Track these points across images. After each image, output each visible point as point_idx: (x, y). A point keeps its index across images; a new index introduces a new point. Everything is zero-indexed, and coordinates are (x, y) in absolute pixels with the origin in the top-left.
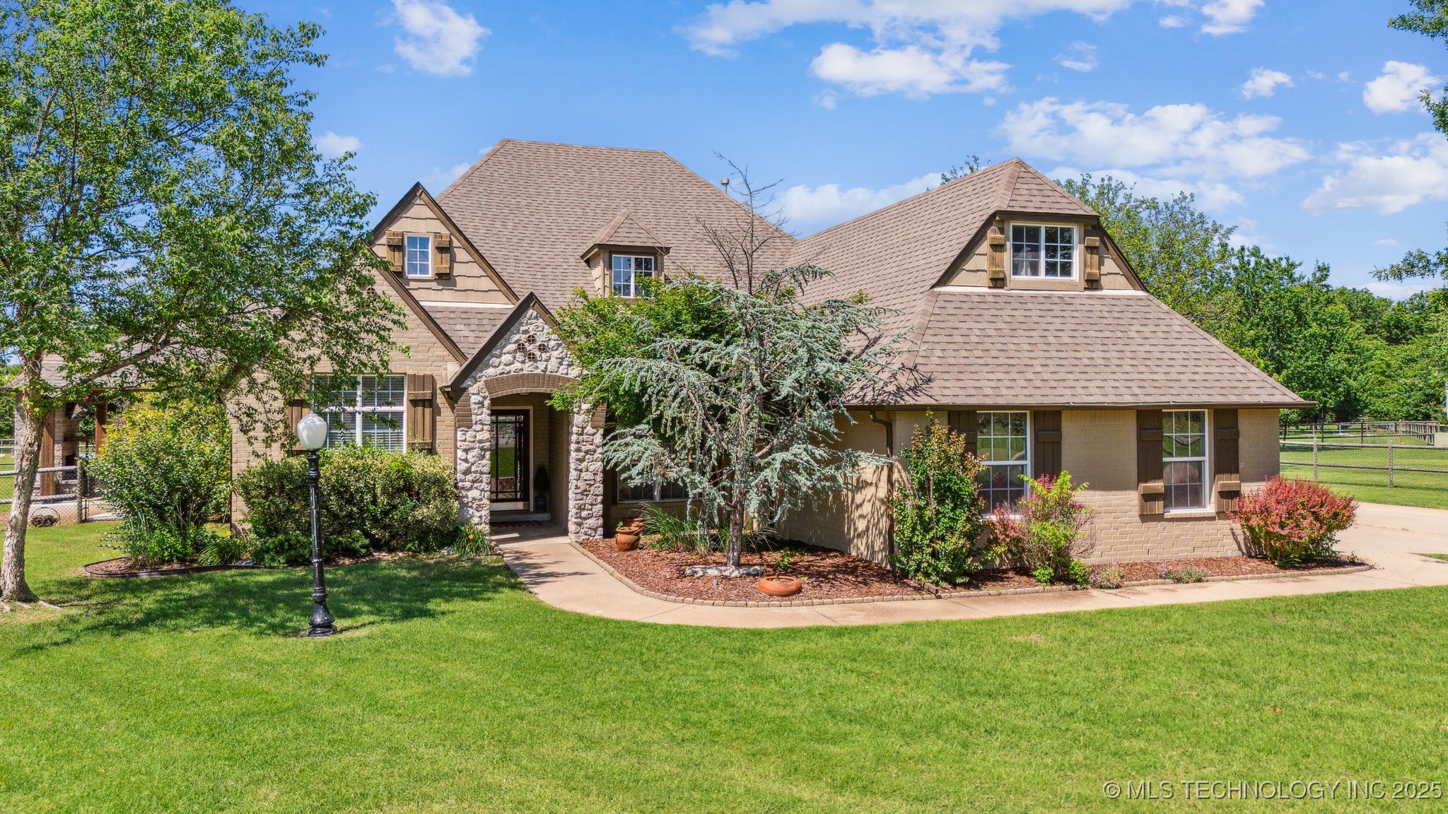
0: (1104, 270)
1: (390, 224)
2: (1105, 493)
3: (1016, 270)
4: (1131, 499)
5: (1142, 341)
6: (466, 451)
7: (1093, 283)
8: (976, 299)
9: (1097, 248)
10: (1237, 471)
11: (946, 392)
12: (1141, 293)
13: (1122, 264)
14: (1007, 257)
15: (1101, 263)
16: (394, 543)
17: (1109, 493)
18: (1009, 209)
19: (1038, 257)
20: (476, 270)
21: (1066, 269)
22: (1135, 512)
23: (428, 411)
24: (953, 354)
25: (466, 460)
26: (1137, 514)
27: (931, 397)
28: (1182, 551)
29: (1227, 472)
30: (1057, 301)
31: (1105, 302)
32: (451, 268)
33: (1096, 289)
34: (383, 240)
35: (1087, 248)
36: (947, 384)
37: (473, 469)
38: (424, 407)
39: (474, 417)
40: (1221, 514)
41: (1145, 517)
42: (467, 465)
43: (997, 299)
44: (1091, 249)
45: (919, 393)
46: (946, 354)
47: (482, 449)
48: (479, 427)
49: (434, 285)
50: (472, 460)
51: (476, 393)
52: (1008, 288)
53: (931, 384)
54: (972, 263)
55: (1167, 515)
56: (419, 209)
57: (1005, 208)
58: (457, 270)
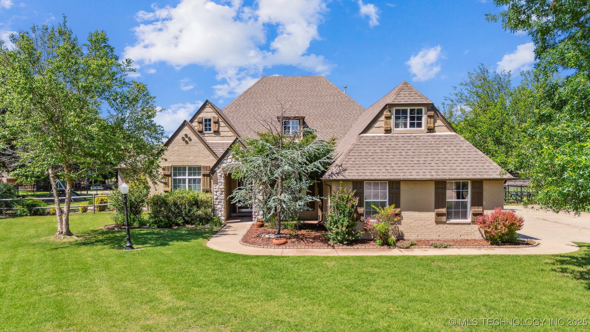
0: (436, 124)
1: (198, 115)
2: (420, 213)
3: (397, 126)
4: (431, 216)
5: (445, 153)
6: (216, 192)
7: (431, 130)
8: (378, 138)
9: (433, 116)
10: (482, 205)
11: (350, 174)
12: (454, 133)
13: (445, 122)
14: (392, 121)
15: (435, 122)
16: (193, 222)
17: (421, 213)
18: (393, 103)
19: (407, 121)
20: (227, 129)
21: (419, 125)
22: (433, 220)
23: (208, 178)
24: (359, 160)
25: (216, 195)
26: (434, 221)
27: (344, 176)
28: (455, 236)
29: (477, 206)
30: (413, 138)
31: (435, 138)
32: (218, 129)
33: (433, 132)
34: (196, 120)
35: (428, 116)
36: (352, 171)
37: (219, 198)
38: (207, 177)
39: (218, 180)
40: (473, 222)
41: (437, 223)
42: (217, 197)
43: (386, 138)
44: (430, 117)
45: (339, 175)
46: (356, 160)
47: (221, 191)
48: (220, 184)
49: (213, 135)
50: (218, 195)
51: (219, 172)
52: (392, 133)
53: (345, 171)
54: (377, 125)
55: (448, 222)
56: (208, 109)
57: (390, 102)
58: (221, 129)
